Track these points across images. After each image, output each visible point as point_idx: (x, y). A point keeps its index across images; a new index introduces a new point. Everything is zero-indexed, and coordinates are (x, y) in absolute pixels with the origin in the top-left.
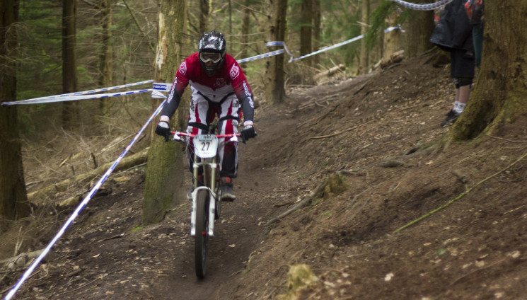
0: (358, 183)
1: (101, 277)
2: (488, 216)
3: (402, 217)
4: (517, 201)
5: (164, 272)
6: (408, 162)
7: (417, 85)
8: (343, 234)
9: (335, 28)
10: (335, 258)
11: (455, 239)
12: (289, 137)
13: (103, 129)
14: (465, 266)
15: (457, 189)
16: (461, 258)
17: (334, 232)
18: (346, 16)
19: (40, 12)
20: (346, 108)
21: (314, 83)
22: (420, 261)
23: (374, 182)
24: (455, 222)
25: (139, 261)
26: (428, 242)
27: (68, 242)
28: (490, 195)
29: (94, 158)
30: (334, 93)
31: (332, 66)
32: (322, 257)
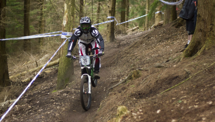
0: (145, 73)
1: (40, 110)
2: (199, 87)
3: (163, 87)
4: (210, 82)
5: (66, 109)
6: (166, 65)
7: (169, 35)
8: (139, 94)
9: (135, 12)
10: (136, 104)
11: (185, 96)
12: (116, 55)
13: (40, 51)
14: (190, 107)
15: (186, 76)
16: (188, 104)
17: (136, 93)
18: (140, 7)
19: (15, 3)
20: (140, 44)
21: (126, 34)
22: (171, 105)
23: (152, 73)
24: (185, 90)
25: (55, 104)
26: (174, 97)
27: (26, 97)
28: (199, 79)
29: (36, 63)
30: (135, 38)
31: (134, 27)
32: (131, 104)
